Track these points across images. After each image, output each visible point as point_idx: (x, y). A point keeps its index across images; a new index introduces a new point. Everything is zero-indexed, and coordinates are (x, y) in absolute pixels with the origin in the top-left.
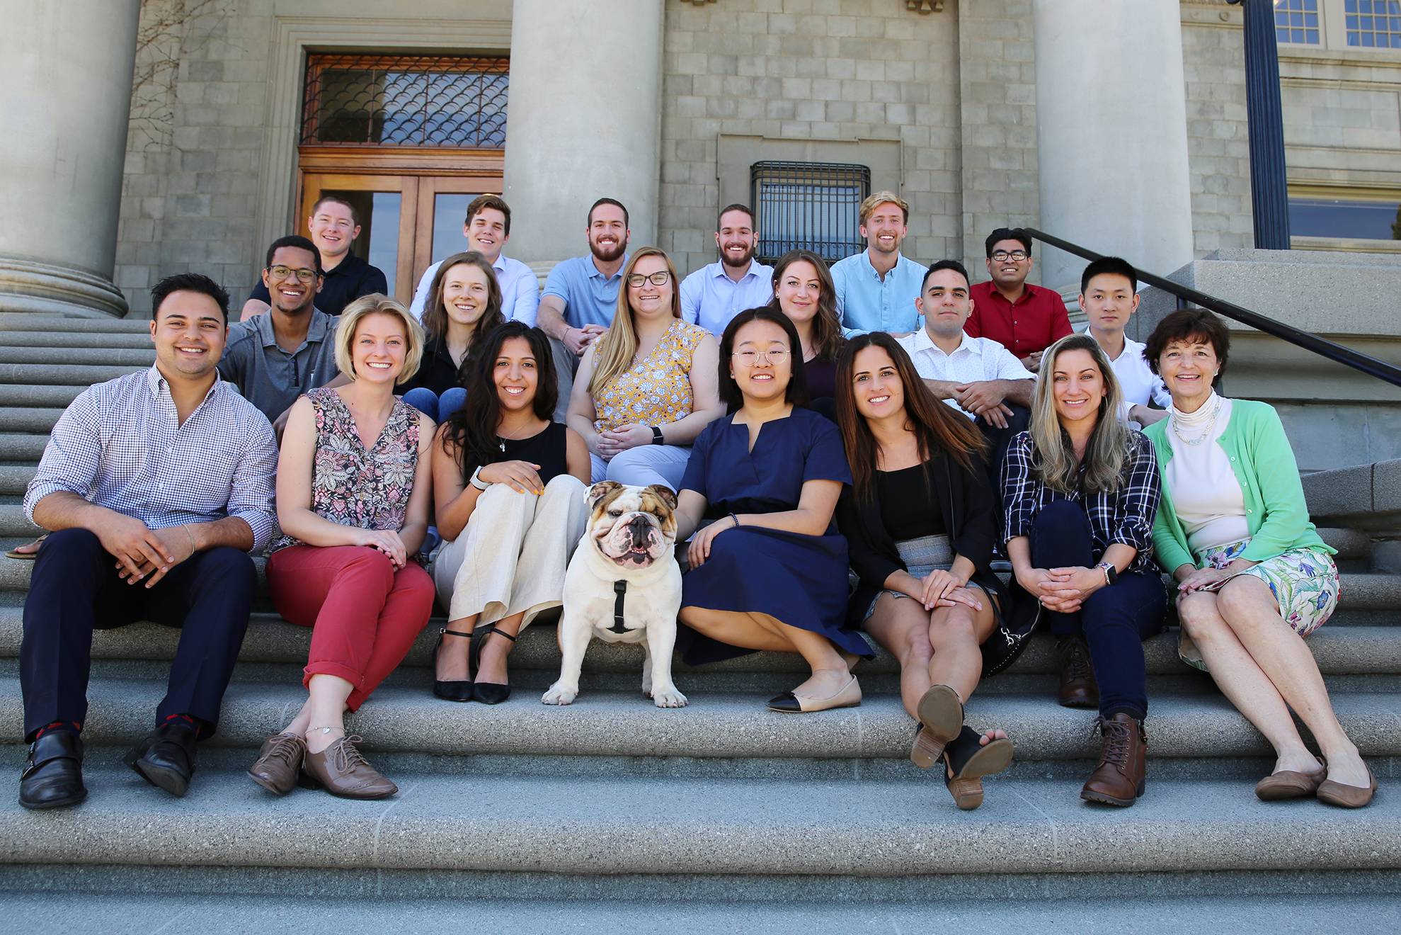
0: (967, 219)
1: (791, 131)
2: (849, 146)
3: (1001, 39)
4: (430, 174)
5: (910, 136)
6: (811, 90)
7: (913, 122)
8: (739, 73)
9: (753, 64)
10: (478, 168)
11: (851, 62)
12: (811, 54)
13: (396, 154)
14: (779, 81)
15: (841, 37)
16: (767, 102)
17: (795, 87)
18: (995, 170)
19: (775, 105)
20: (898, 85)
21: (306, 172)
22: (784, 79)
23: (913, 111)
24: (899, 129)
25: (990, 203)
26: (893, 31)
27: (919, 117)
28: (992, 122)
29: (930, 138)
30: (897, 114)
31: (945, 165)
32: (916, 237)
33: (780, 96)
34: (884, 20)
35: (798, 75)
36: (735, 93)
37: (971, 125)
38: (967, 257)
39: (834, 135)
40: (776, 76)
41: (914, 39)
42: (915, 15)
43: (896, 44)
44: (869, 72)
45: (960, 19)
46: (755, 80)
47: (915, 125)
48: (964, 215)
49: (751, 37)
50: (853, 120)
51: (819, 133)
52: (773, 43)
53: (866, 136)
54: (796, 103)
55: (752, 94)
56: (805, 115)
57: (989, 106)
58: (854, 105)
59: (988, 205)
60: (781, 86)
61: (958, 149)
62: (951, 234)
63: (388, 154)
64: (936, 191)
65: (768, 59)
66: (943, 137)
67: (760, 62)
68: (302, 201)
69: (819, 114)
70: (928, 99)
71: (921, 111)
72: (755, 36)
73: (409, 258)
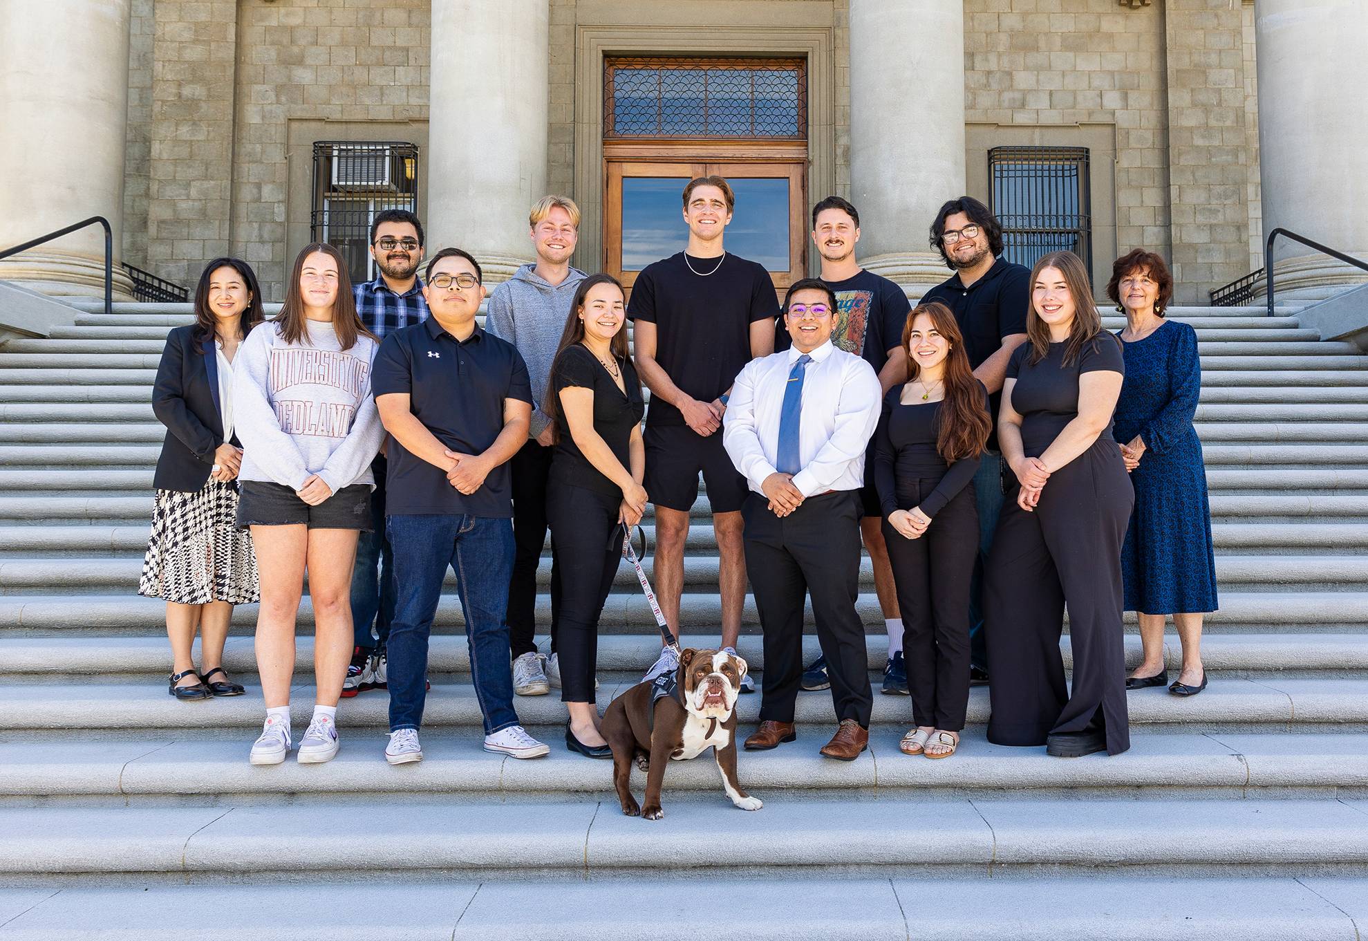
0: (1174, 191)
1: (1021, 118)
2: (1070, 130)
3: (1202, 29)
4: (716, 161)
5: (1123, 119)
6: (1038, 81)
7: (1126, 107)
8: (976, 69)
9: (987, 60)
10: (757, 156)
11: (1071, 54)
12: (1037, 49)
13: (686, 145)
14: (1010, 74)
15: (1062, 33)
16: (1000, 93)
17: (1024, 80)
18: (1197, 147)
19: (1007, 96)
20: (1112, 73)
21: (609, 161)
22: (1014, 72)
23: (1125, 97)
24: (1113, 114)
25: (1194, 176)
26: (1107, 25)
27: (1130, 102)
28: (1194, 104)
29: (1140, 120)
30: (1112, 100)
31: (1154, 143)
32: (1129, 208)
33: (1011, 87)
34: (1099, 15)
35: (1026, 68)
36: (972, 86)
37: (1177, 108)
38: (1174, 224)
39: (1058, 121)
40: (1007, 69)
41: (1126, 32)
42: (1126, 10)
43: (1110, 36)
44: (1086, 64)
45: (1167, 12)
46: (989, 73)
47: (1127, 109)
48: (1172, 187)
49: (985, 35)
50: (1074, 107)
51: (1044, 120)
52: (1004, 39)
53: (1085, 120)
54: (1025, 93)
55: (987, 86)
56: (1032, 104)
57: (1192, 90)
58: (1074, 93)
59: (1191, 178)
60: (1012, 79)
61: (1165, 129)
62: (1159, 204)
63: (679, 145)
64: (1146, 166)
65: (1000, 55)
66: (1151, 119)
67: (993, 58)
68: (607, 187)
69: (1044, 102)
70: (1139, 86)
71: (1133, 96)
72: (988, 34)
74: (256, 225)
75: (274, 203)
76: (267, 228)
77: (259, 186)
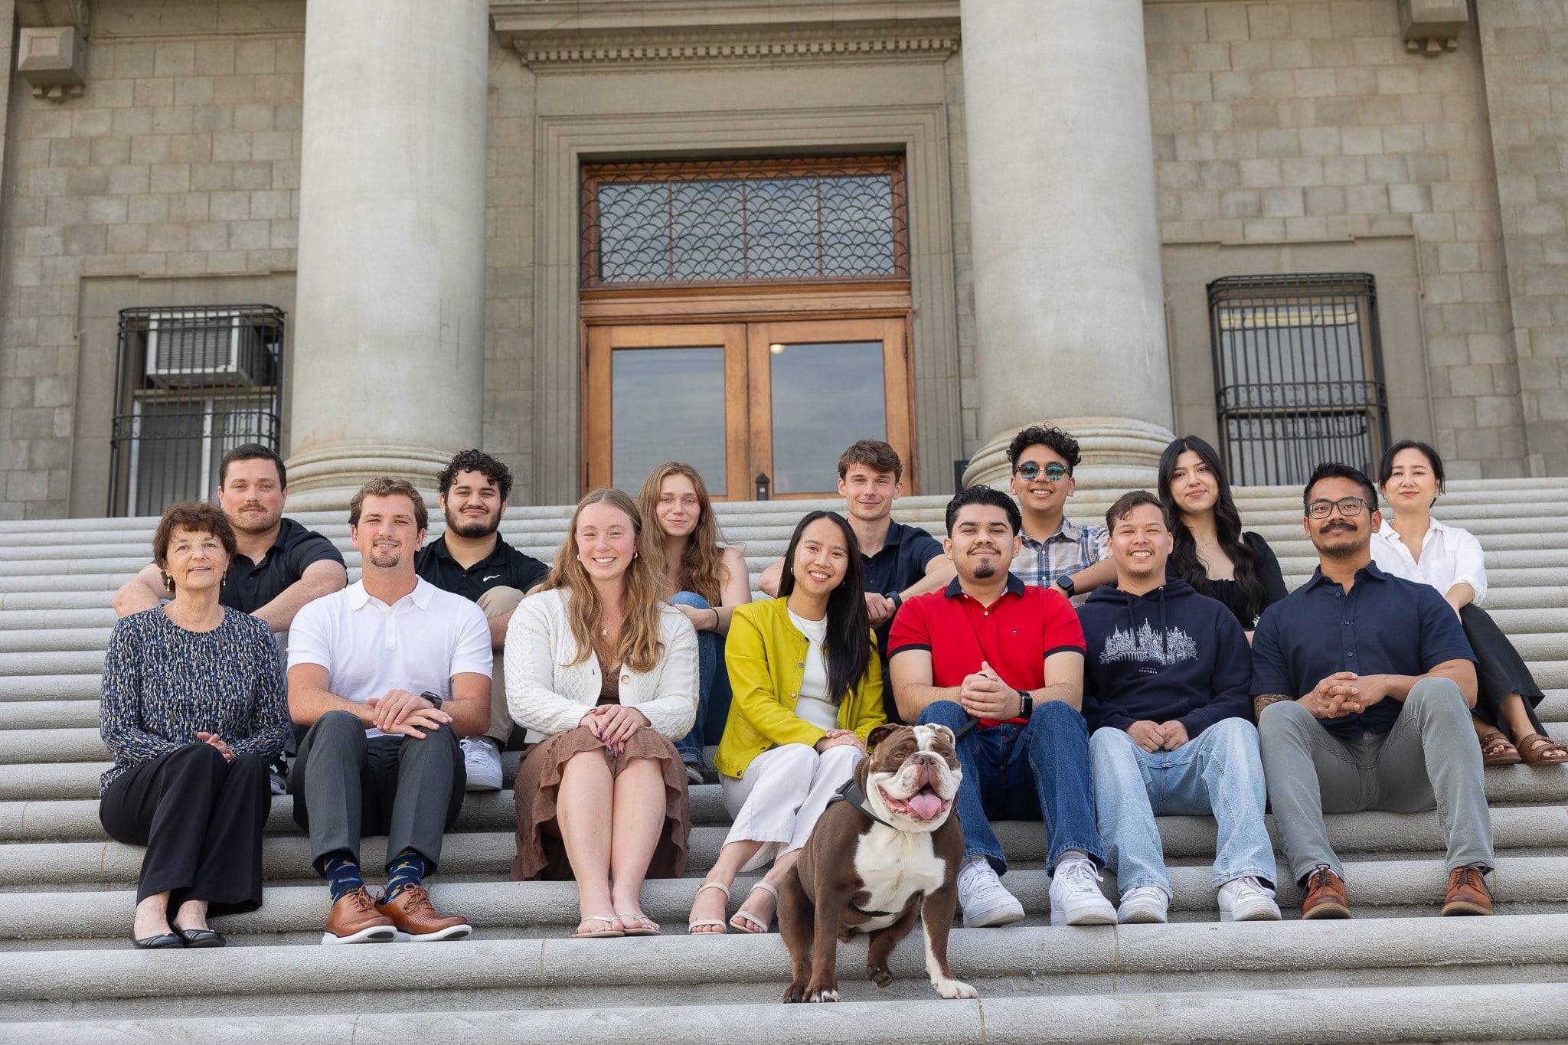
0: (1521, 338)
1: (1257, 232)
2: (1339, 249)
3: (1545, 82)
4: (763, 319)
5: (1426, 227)
6: (1281, 173)
7: (1429, 207)
8: (1179, 158)
9: (1197, 144)
10: (829, 307)
11: (1333, 131)
12: (1275, 123)
13: (714, 294)
14: (1235, 165)
15: (1317, 98)
16: (1221, 195)
17: (1258, 172)
18: (1554, 266)
19: (1233, 199)
20: (1402, 157)
21: (591, 323)
22: (1242, 162)
23: (1427, 193)
24: (1410, 219)
25: (1551, 313)
26: (1388, 84)
27: (1437, 200)
28: (1543, 200)
29: (1455, 228)
30: (1406, 199)
31: (1480, 264)
32: (1449, 367)
33: (1238, 185)
34: (1375, 69)
35: (1262, 155)
36: (1176, 185)
37: (1514, 206)
38: (1526, 390)
39: (1320, 235)
40: (1230, 158)
41: (1420, 93)
42: (1419, 60)
43: (1394, 101)
44: (1359, 143)
45: (1485, 59)
46: (1201, 164)
47: (1432, 212)
48: (1516, 332)
49: (1190, 106)
50: (1344, 211)
51: (1297, 233)
52: (1222, 113)
53: (1364, 231)
54: (1261, 193)
55: (1199, 185)
56: (1276, 208)
57: (1537, 178)
58: (1343, 189)
59: (1548, 315)
60: (1239, 173)
61: (1498, 240)
62: (1500, 360)
63: (703, 295)
64: (1471, 301)
65: (1217, 137)
66: (1472, 226)
67: (1206, 141)
68: (587, 365)
69: (1295, 207)
70: (1448, 174)
71: (1439, 191)
72: (1196, 105)
73: (742, 435)
74: (24, 444)
75: (54, 408)
76: (43, 447)
77: (31, 382)
